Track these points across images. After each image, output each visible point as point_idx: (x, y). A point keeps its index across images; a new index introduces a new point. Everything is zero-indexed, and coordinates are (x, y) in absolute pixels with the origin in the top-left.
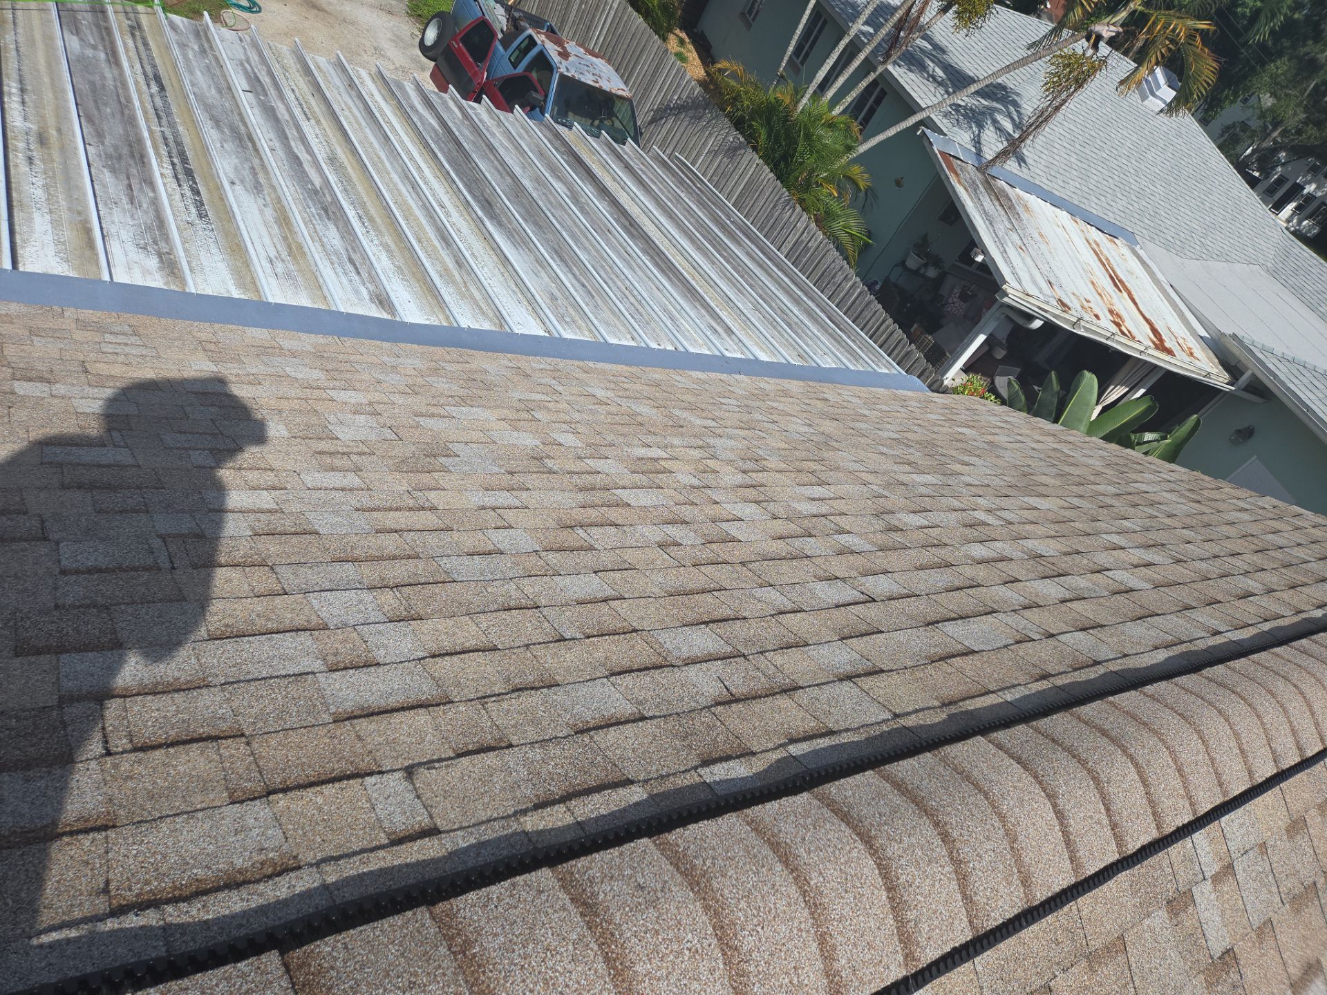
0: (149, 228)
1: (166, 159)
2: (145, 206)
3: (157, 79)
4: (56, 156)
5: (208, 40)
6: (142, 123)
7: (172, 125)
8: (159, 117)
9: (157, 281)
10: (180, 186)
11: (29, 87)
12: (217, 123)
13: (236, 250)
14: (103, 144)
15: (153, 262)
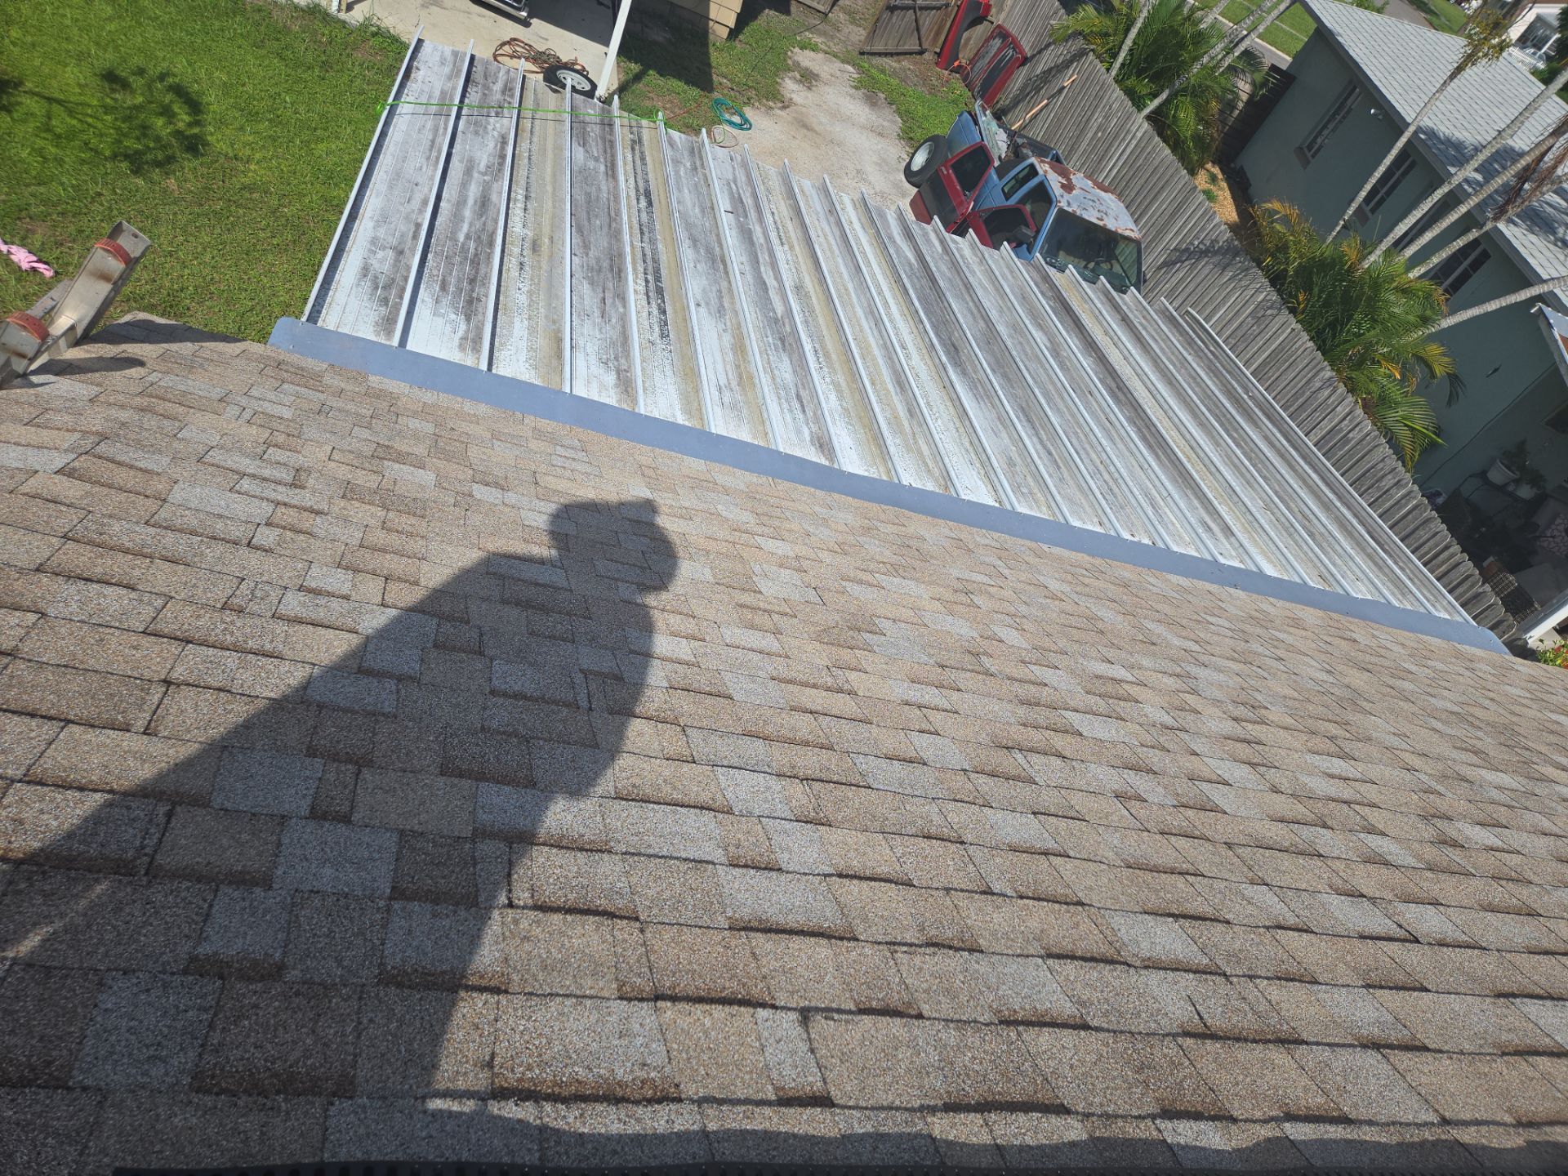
0: (613, 343)
1: (641, 276)
2: (614, 320)
3: (648, 194)
4: (545, 265)
5: (701, 158)
6: (626, 238)
7: (652, 242)
8: (642, 233)
9: (611, 398)
10: (649, 303)
11: (533, 195)
12: (694, 241)
13: (689, 375)
14: (587, 255)
15: (611, 379)
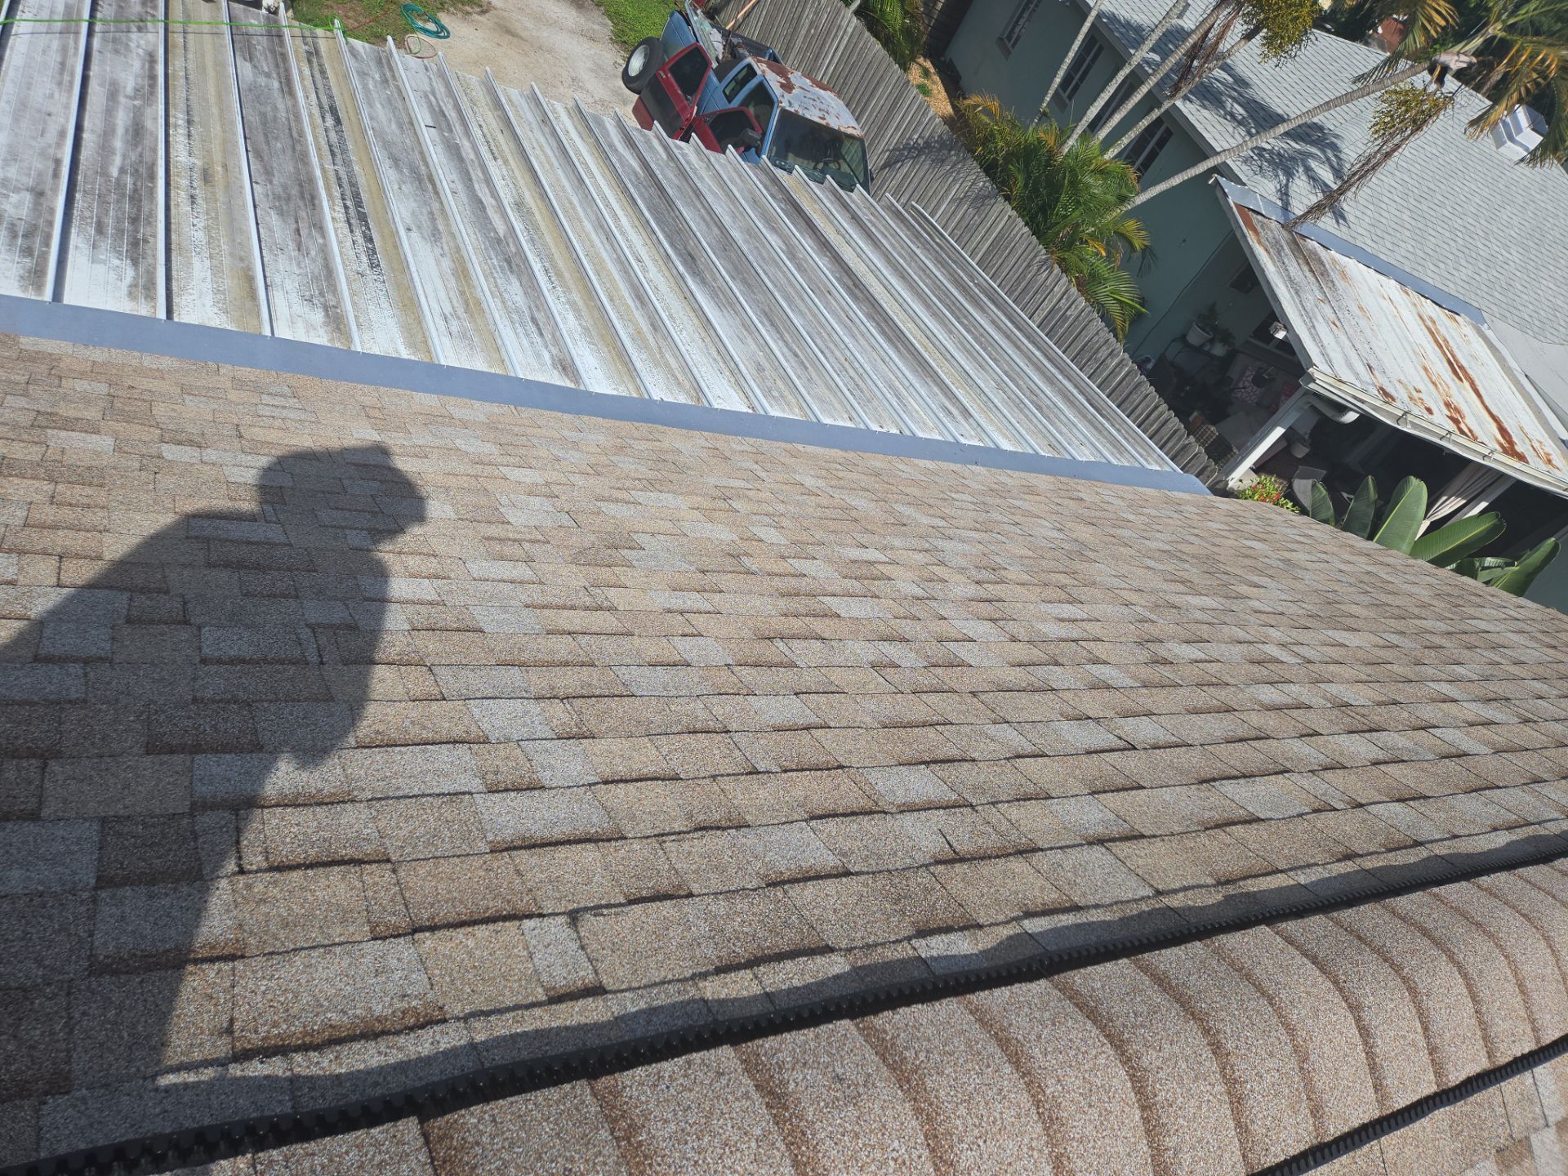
0: (316, 278)
1: (339, 202)
2: (313, 253)
3: (334, 111)
4: (221, 196)
5: (391, 69)
6: (314, 160)
7: (347, 163)
8: (333, 154)
9: (321, 337)
10: (352, 231)
11: (196, 119)
12: (396, 162)
13: (408, 305)
14: (271, 182)
15: (318, 316)
